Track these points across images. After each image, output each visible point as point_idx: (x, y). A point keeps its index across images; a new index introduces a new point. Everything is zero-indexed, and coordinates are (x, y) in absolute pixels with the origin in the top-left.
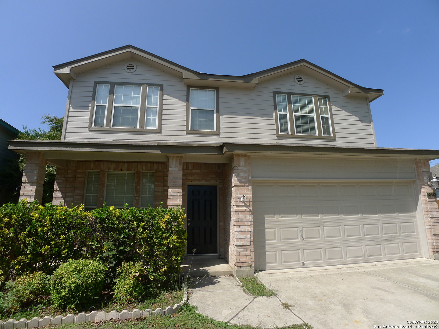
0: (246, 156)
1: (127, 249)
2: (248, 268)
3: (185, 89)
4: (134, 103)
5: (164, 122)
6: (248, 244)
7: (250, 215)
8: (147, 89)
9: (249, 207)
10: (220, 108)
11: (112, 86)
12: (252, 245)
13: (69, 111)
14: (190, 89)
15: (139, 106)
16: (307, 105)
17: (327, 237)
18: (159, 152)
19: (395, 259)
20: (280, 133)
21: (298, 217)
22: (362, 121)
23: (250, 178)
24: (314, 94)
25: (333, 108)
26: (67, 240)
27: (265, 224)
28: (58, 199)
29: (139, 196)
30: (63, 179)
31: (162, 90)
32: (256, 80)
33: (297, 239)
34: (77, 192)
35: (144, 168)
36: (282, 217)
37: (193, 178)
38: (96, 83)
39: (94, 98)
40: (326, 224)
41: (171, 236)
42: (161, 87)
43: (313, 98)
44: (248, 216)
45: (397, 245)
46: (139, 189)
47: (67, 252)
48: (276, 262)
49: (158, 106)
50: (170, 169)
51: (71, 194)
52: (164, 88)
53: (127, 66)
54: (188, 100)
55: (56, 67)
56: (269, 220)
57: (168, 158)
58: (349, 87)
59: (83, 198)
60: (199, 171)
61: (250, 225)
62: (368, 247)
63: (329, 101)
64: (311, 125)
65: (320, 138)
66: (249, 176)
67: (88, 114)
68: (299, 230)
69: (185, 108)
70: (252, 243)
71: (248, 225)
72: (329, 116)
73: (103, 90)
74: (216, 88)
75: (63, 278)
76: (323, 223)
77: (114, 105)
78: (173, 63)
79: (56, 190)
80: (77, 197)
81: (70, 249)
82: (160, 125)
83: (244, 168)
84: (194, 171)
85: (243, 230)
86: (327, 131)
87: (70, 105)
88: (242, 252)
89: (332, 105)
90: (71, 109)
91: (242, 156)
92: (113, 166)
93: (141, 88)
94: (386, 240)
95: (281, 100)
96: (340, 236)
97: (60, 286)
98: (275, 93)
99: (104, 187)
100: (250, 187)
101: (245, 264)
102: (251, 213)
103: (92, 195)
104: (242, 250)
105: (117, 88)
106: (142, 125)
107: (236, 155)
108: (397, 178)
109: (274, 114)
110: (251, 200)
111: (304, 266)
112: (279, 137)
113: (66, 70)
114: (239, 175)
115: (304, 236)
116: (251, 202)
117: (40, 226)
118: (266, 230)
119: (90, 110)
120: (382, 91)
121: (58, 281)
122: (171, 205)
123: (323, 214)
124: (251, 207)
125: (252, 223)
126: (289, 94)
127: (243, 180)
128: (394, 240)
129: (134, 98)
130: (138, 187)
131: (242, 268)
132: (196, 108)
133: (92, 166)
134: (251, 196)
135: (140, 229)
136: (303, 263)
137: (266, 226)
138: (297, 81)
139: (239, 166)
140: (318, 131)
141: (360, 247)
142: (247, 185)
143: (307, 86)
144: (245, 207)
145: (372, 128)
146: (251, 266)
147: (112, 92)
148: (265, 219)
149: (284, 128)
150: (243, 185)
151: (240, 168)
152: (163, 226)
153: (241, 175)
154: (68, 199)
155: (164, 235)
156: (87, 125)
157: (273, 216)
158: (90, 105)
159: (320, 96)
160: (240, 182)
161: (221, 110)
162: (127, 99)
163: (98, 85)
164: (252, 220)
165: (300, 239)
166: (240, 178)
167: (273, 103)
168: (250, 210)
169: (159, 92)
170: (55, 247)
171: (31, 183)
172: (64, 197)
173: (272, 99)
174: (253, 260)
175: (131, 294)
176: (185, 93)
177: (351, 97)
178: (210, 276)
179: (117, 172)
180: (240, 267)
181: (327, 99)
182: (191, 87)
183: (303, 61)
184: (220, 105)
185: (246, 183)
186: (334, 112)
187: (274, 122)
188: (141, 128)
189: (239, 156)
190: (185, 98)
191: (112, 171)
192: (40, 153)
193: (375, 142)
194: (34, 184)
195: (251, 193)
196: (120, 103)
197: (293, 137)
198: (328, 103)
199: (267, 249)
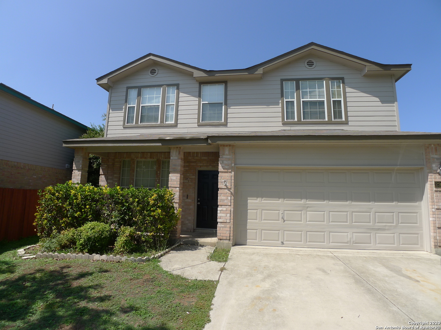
0: (230, 145)
1: (127, 218)
2: (227, 242)
3: (198, 85)
4: (157, 102)
5: (179, 117)
6: (228, 221)
7: (231, 197)
8: (166, 89)
9: (230, 190)
10: (228, 100)
11: (140, 89)
12: (232, 222)
13: (109, 113)
14: (202, 85)
15: (160, 104)
16: (317, 90)
17: (309, 221)
18: (160, 144)
19: (387, 249)
20: (285, 120)
21: (281, 201)
22: (383, 102)
23: (233, 165)
24: (325, 78)
25: (348, 90)
26: (91, 209)
27: (248, 206)
28: (103, 181)
29: (159, 179)
30: (106, 166)
31: (178, 89)
32: (260, 71)
33: (278, 220)
34: (115, 175)
35: (163, 156)
36: (264, 200)
37: (202, 164)
38: (128, 88)
39: (126, 101)
40: (309, 209)
41: (157, 209)
42: (177, 86)
43: (324, 82)
44: (229, 198)
45: (393, 235)
46: (160, 173)
47: (91, 217)
48: (256, 239)
49: (175, 103)
50: (171, 158)
51: (111, 177)
52: (180, 86)
53: (151, 71)
54: (200, 96)
55: (98, 80)
56: (252, 202)
57: (170, 149)
58: (366, 66)
59: (119, 180)
60: (207, 158)
61: (230, 206)
62: (354, 234)
63: (343, 83)
64: (321, 110)
65: (329, 123)
66: (232, 163)
67: (123, 114)
68: (281, 212)
69: (197, 103)
70: (232, 220)
71: (229, 206)
72: (342, 99)
73: (133, 93)
74: (225, 82)
75: (82, 232)
76: (306, 208)
77: (141, 105)
78: (185, 64)
79: (102, 175)
80: (115, 179)
81: (93, 215)
82: (177, 119)
83: (228, 157)
84: (203, 158)
85: (225, 209)
86: (338, 114)
87: (109, 108)
88: (223, 227)
89: (346, 87)
90: (111, 111)
91: (227, 146)
92: (140, 155)
93: (162, 88)
94: (379, 229)
95: (289, 87)
96: (324, 221)
97: (80, 237)
98: (282, 81)
99: (134, 172)
100: (233, 173)
101: (225, 238)
102: (232, 195)
103: (126, 178)
104: (223, 225)
105: (144, 91)
106: (162, 121)
107: (221, 145)
108: (397, 165)
109: (280, 102)
110: (233, 184)
111: (283, 245)
112: (284, 124)
113: (105, 81)
114: (223, 162)
115: (285, 219)
116: (233, 186)
117: (75, 199)
118: (249, 211)
119: (123, 111)
120: (409, 66)
121: (79, 234)
122: (171, 187)
123: (307, 199)
124: (232, 190)
125: (232, 204)
126: (297, 81)
127: (226, 167)
128: (388, 230)
129: (156, 98)
130: (159, 172)
131: (222, 241)
132: (207, 102)
133: (125, 156)
134: (233, 181)
135: (135, 204)
136: (283, 243)
137: (249, 208)
138: (307, 66)
139: (224, 154)
140: (328, 116)
141: (346, 234)
142: (230, 171)
143: (319, 69)
144: (227, 190)
145: (395, 108)
146: (229, 240)
147: (139, 95)
148: (248, 201)
149: (290, 114)
150: (226, 171)
151: (225, 156)
152: (152, 202)
153: (225, 162)
154: (109, 181)
155: (152, 209)
156: (122, 123)
157: (256, 198)
158: (124, 107)
159: (333, 79)
160: (224, 169)
161: (228, 102)
162: (151, 99)
163: (129, 89)
164: (232, 201)
165: (281, 221)
166: (224, 165)
167: (279, 91)
168: (231, 192)
169: (176, 91)
170: (84, 214)
171: (78, 170)
172: (107, 179)
173: (279, 87)
174: (231, 235)
175: (124, 247)
176: (197, 90)
177: (369, 76)
178: (199, 245)
179: (143, 159)
180: (221, 239)
181: (341, 81)
182: (202, 83)
183: (312, 44)
184: (229, 97)
185: (229, 170)
186: (348, 95)
187: (280, 110)
188: (162, 123)
189: (224, 146)
190: (197, 94)
191: (139, 159)
192: (83, 148)
193: (398, 124)
194: (80, 170)
195: (233, 178)
196: (146, 104)
197: (299, 123)
198: (341, 85)
199: (248, 227)
